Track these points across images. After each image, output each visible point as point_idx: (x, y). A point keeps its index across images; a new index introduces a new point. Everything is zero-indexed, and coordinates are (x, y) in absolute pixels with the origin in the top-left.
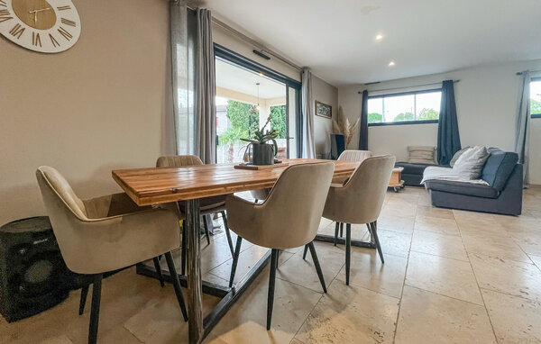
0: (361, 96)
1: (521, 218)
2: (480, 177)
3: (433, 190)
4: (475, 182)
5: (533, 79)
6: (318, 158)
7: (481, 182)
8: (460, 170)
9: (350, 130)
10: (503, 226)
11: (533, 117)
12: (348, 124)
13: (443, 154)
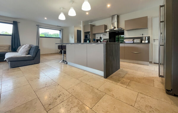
1: (40, 64)
2: (29, 54)
3: (10, 62)
4: (27, 56)
7: (29, 55)
8: (21, 52)
10: (36, 67)
11: (40, 37)
13: (14, 47)
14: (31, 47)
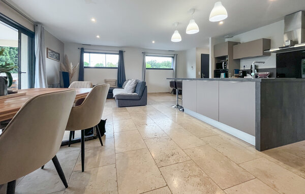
0: (80, 51)
1: (147, 106)
2: (135, 92)
3: (118, 100)
4: (133, 94)
5: (146, 55)
6: (49, 87)
7: (135, 94)
8: (127, 90)
9: (73, 70)
11: (147, 69)
12: (72, 66)
13: (120, 83)
14: (137, 83)
